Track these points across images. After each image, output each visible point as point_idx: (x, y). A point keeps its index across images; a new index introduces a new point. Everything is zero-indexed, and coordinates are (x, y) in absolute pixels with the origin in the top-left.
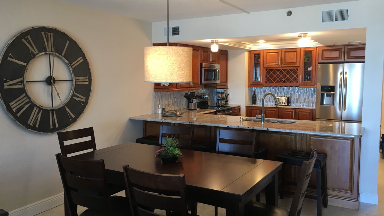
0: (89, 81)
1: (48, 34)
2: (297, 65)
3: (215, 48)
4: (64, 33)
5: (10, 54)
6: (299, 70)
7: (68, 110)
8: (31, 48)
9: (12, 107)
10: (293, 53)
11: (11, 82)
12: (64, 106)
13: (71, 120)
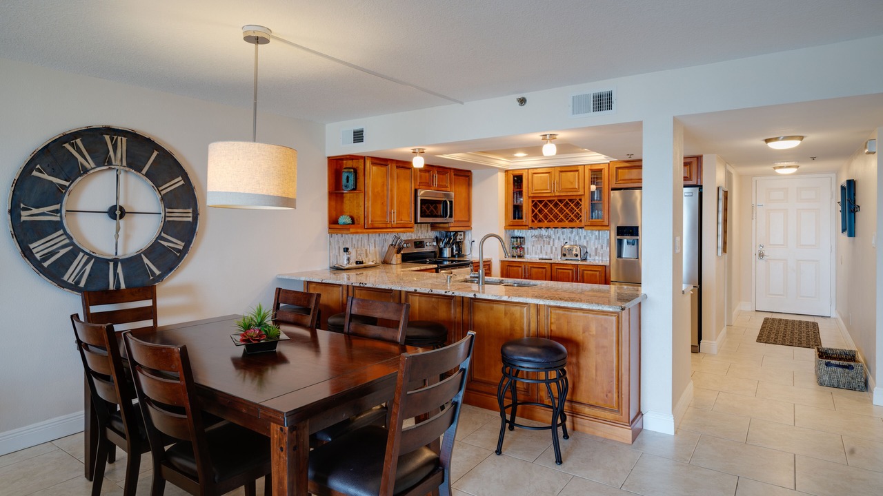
0: (193, 217)
1: (117, 138)
2: (579, 193)
3: (418, 163)
4: (149, 140)
5: (38, 166)
6: (583, 200)
7: (146, 261)
8: (80, 159)
9: (34, 251)
10: (572, 173)
11: (35, 211)
12: (140, 255)
13: (151, 278)
